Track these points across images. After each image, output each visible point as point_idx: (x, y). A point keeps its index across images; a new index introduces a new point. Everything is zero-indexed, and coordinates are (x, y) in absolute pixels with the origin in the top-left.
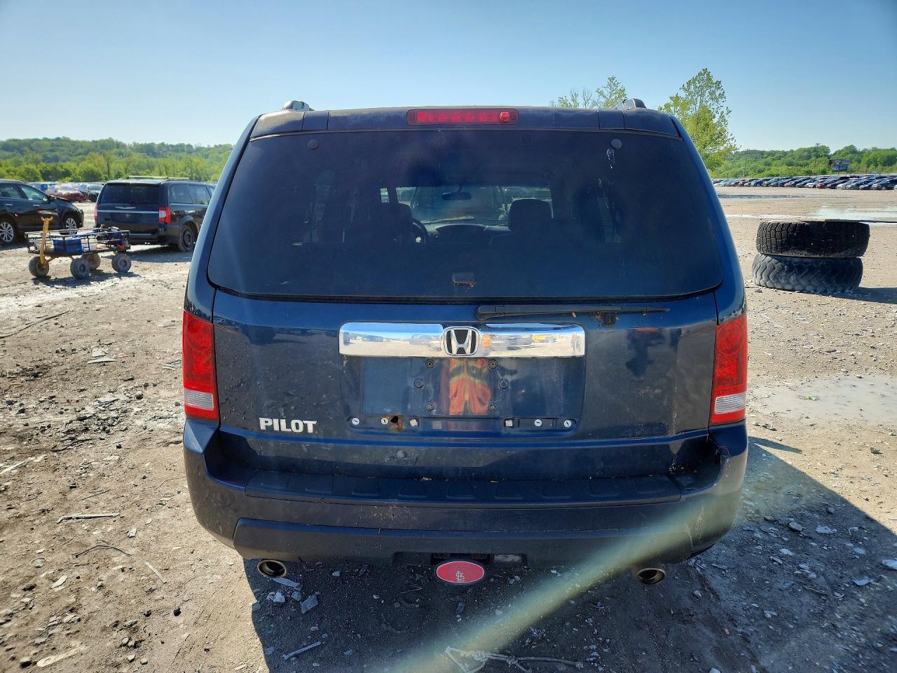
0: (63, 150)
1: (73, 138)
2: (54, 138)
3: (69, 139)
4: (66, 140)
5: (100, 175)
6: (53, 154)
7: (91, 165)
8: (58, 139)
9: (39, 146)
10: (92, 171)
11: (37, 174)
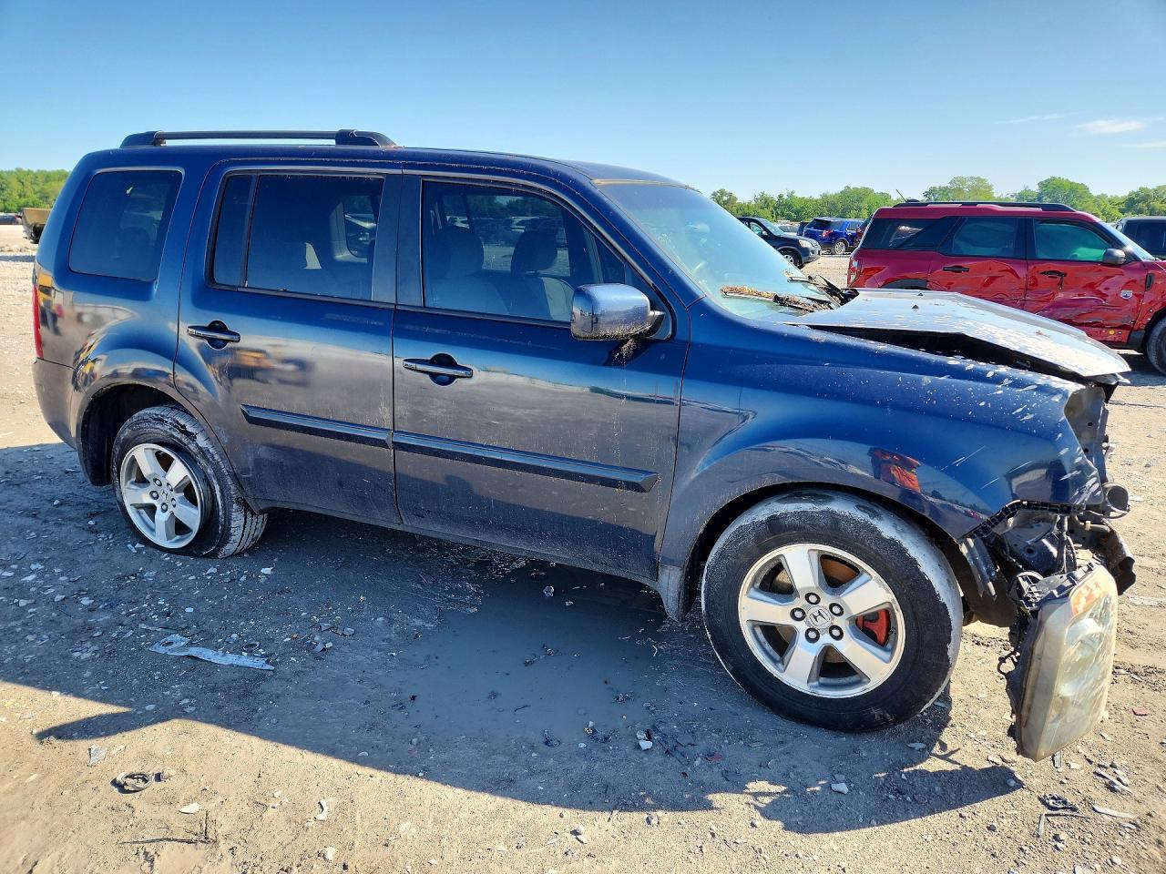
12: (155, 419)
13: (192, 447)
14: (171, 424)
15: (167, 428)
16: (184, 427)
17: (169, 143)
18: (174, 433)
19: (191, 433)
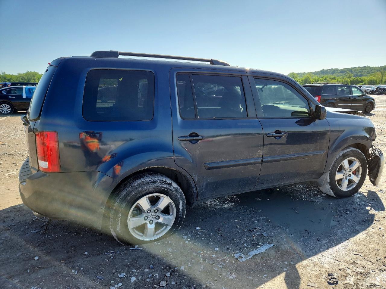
0: (365, 72)
1: (371, 66)
2: (363, 66)
3: (369, 66)
4: (368, 67)
5: (377, 82)
6: (360, 73)
7: (374, 78)
8: (365, 67)
9: (355, 70)
10: (373, 80)
11: (349, 82)
12: (150, 183)
13: (172, 189)
14: (160, 182)
15: (159, 185)
16: (166, 181)
17: (120, 57)
18: (163, 186)
19: (170, 183)
